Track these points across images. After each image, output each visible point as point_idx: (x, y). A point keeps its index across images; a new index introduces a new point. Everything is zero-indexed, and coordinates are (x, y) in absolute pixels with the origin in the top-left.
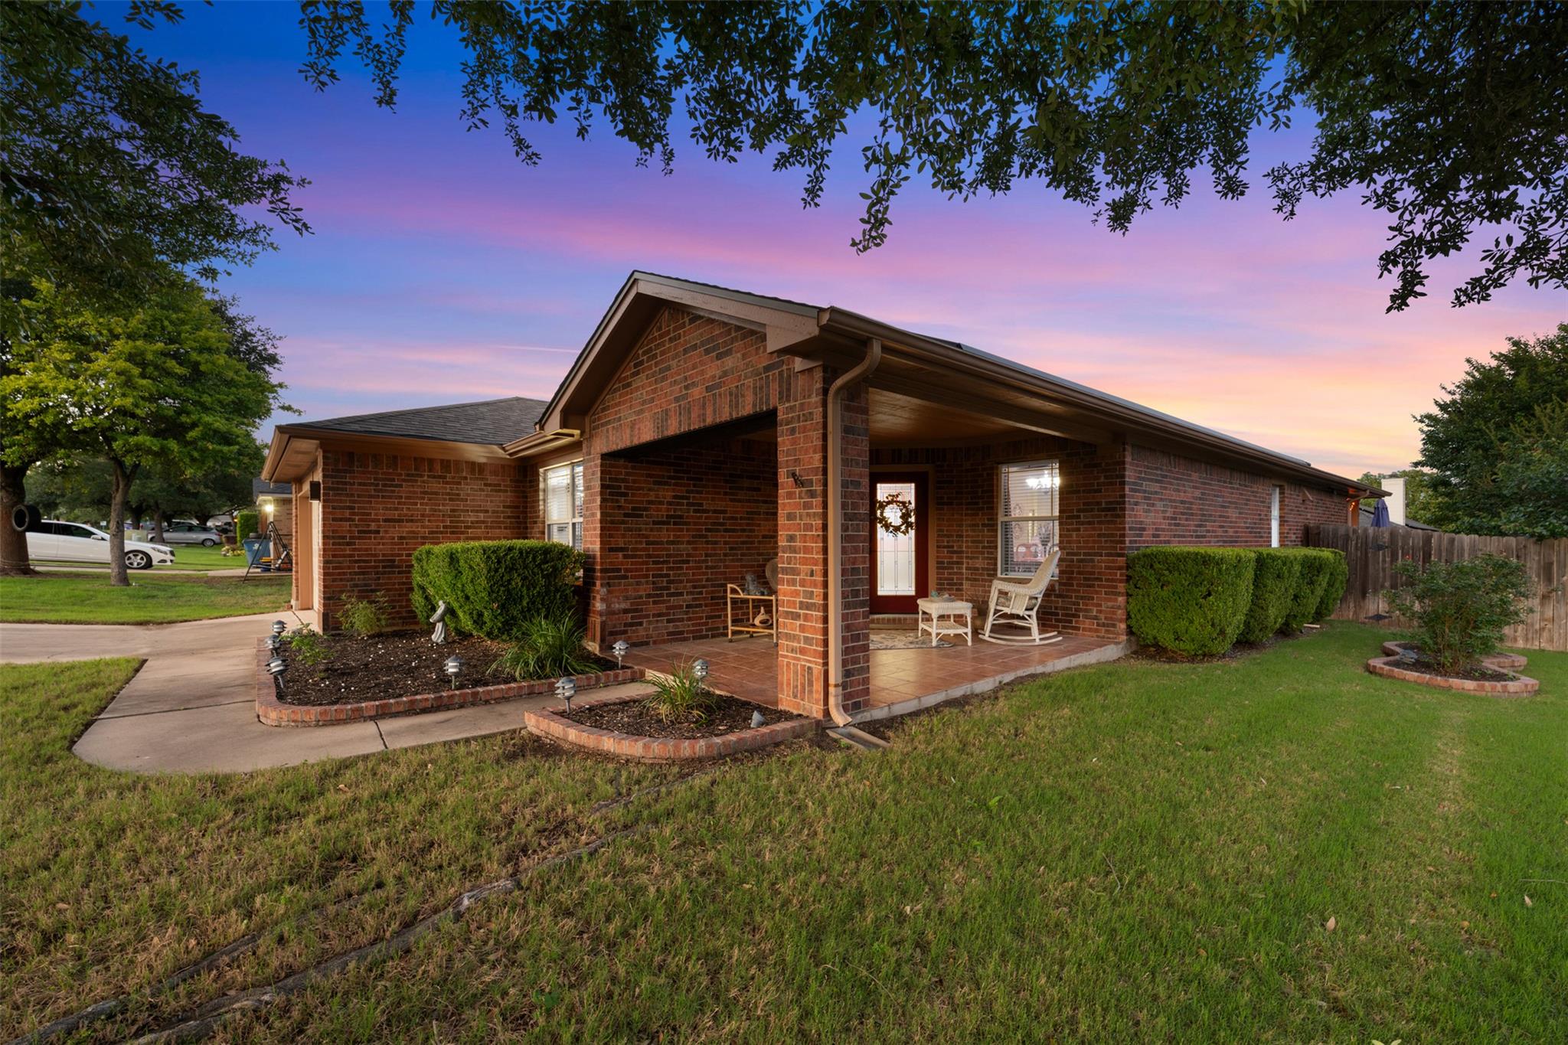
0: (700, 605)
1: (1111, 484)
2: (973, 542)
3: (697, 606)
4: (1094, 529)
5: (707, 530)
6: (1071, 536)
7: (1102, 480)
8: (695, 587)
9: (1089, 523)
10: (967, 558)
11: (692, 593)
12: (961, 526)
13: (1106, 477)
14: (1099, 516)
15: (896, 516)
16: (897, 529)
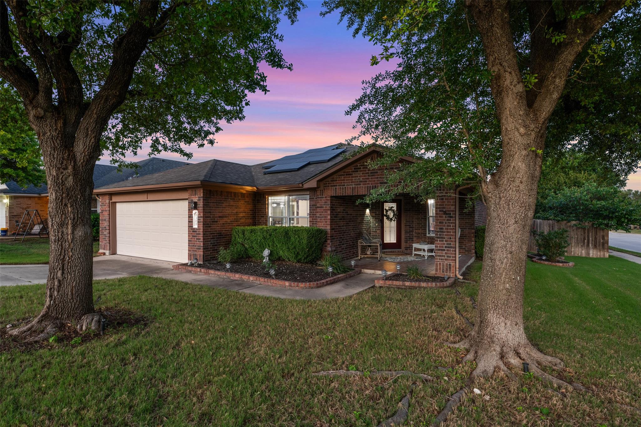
2: (417, 224)
4: (464, 221)
9: (462, 219)
10: (415, 229)
12: (413, 218)
14: (466, 217)
15: (391, 215)
16: (391, 219)
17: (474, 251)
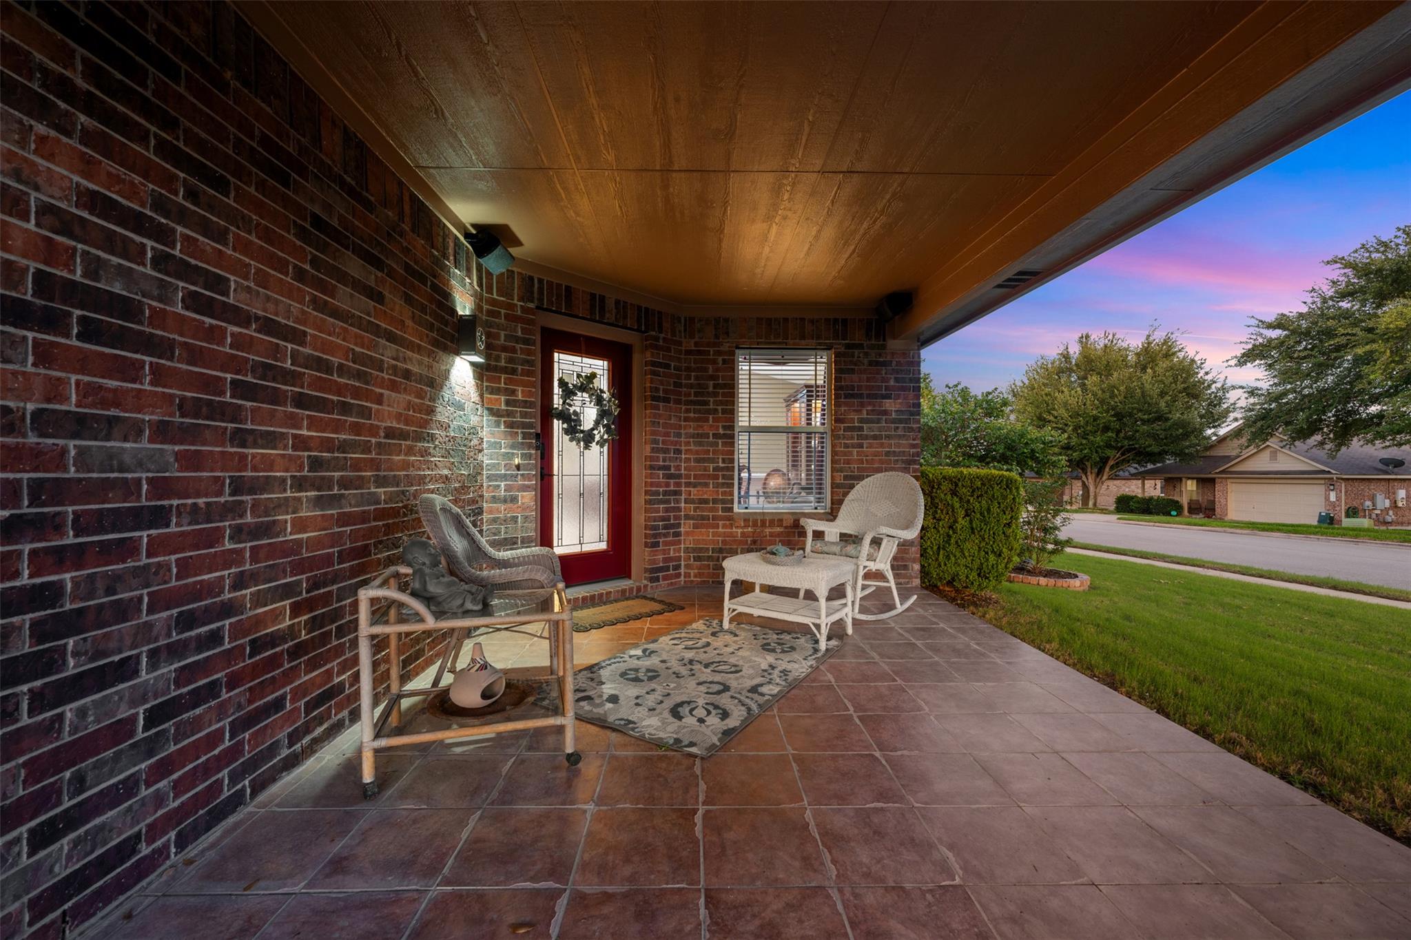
0: (212, 690)
1: (904, 389)
2: (698, 461)
3: (197, 698)
4: (882, 445)
5: (241, 389)
6: (851, 453)
7: (892, 383)
8: (187, 621)
9: (875, 437)
10: (688, 485)
11: (175, 651)
12: (679, 435)
13: (897, 380)
14: (889, 429)
15: (589, 415)
16: (588, 438)
17: (917, 567)
